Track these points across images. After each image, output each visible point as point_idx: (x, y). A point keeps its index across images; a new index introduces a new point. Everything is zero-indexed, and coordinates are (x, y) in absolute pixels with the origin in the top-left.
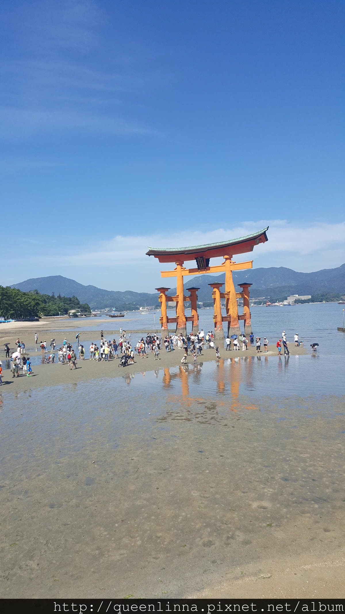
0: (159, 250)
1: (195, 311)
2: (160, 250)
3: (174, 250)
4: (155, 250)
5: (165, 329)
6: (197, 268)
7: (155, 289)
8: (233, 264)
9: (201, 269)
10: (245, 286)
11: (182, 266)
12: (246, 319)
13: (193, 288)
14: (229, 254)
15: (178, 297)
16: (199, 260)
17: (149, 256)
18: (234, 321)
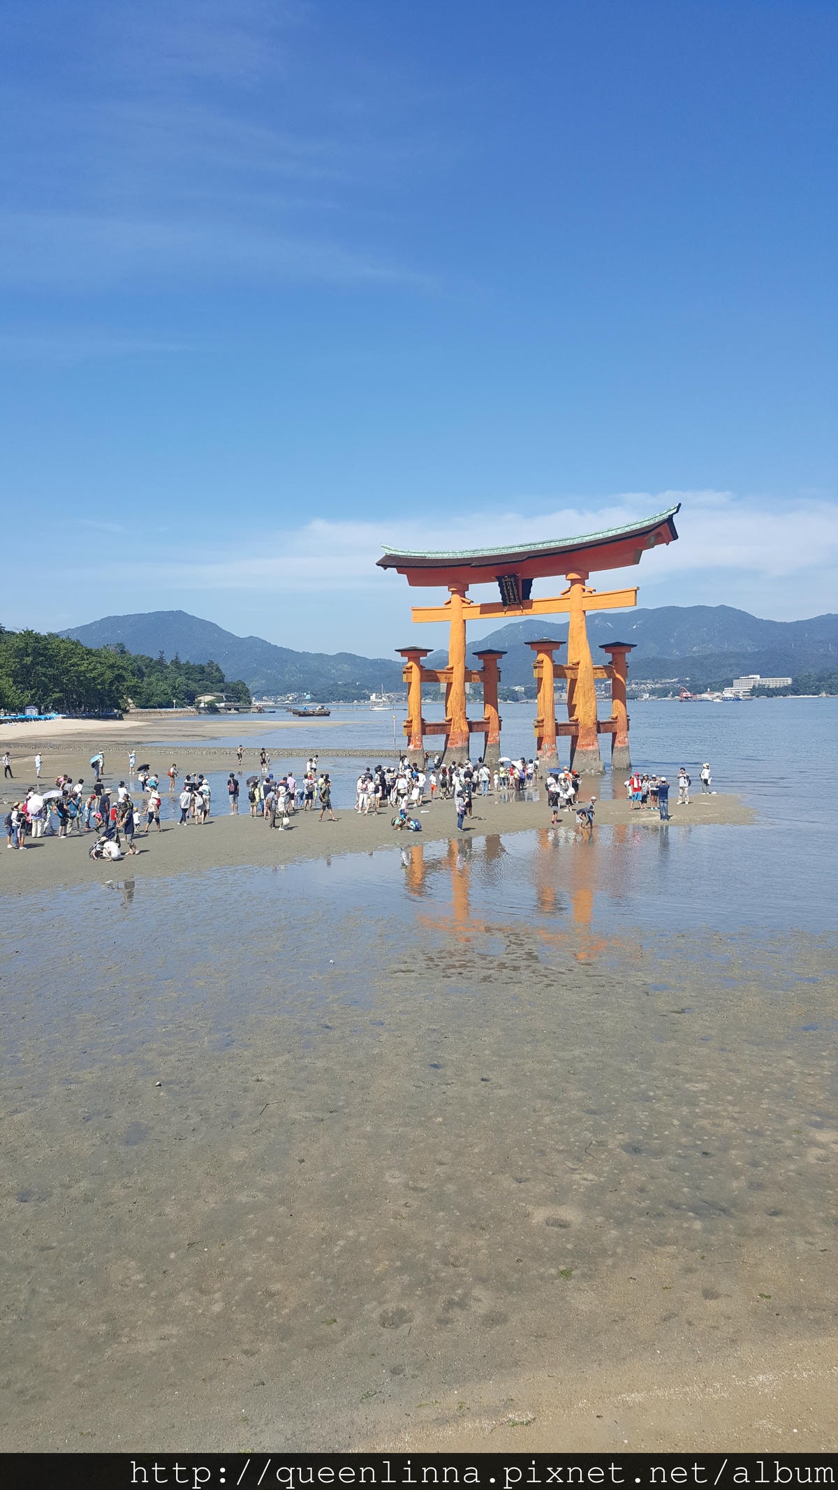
0: (409, 554)
1: (492, 708)
2: (413, 555)
3: (446, 556)
4: (400, 554)
5: (415, 749)
6: (501, 601)
7: (396, 651)
8: (590, 595)
9: (509, 605)
10: (616, 650)
11: (464, 597)
12: (618, 731)
13: (490, 652)
14: (581, 570)
15: (452, 673)
16: (506, 582)
17: (385, 569)
18: (586, 736)
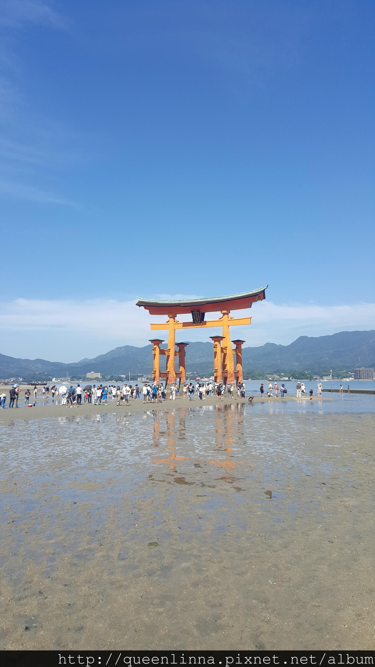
0: (149, 301)
1: (183, 367)
2: (151, 301)
3: (167, 302)
4: (145, 301)
6: (193, 321)
8: (231, 319)
9: (196, 323)
10: (238, 343)
11: (175, 319)
12: (239, 376)
13: (182, 343)
14: (228, 309)
15: (170, 351)
16: (195, 314)
17: (140, 307)
18: (230, 377)
